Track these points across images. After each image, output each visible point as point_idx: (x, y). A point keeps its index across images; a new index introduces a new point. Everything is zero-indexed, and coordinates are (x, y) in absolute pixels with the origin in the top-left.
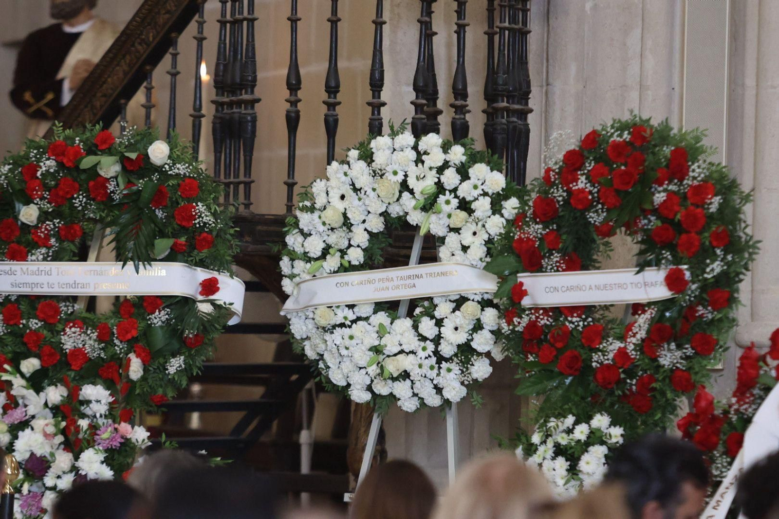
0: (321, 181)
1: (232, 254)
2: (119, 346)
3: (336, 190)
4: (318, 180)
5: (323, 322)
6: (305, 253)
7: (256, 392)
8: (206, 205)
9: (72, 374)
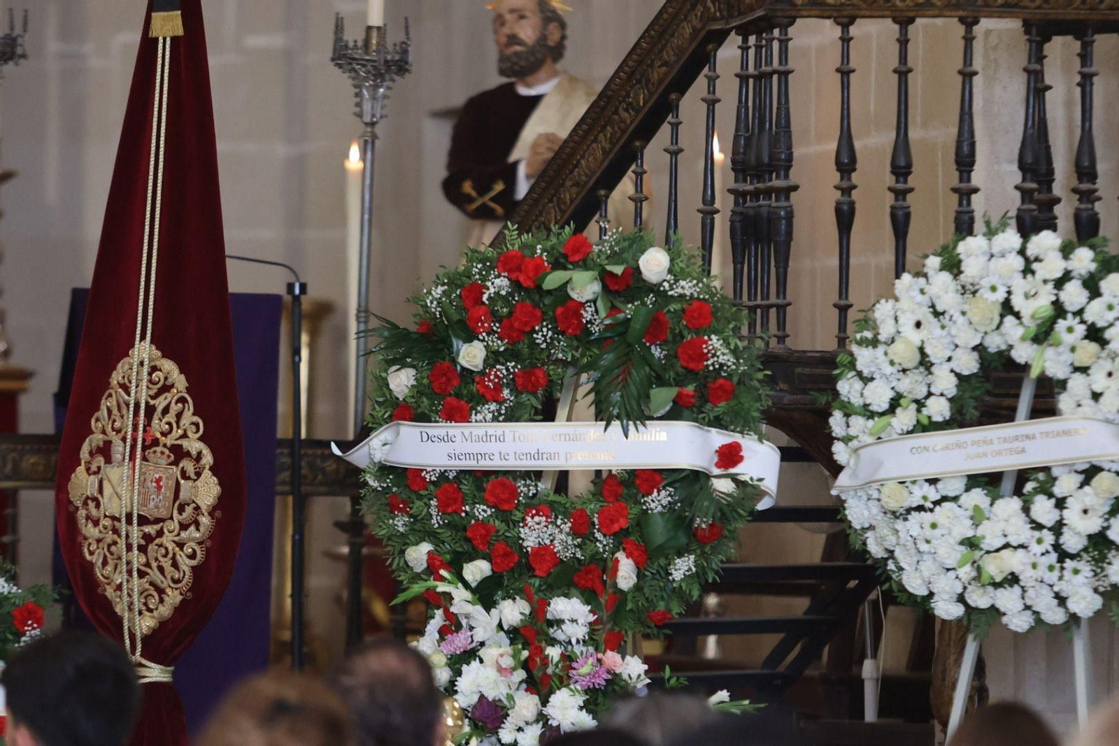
0: (887, 301)
1: (761, 408)
2: (602, 541)
3: (908, 315)
4: (883, 301)
5: (893, 505)
6: (866, 406)
7: (798, 606)
8: (724, 339)
9: (537, 582)
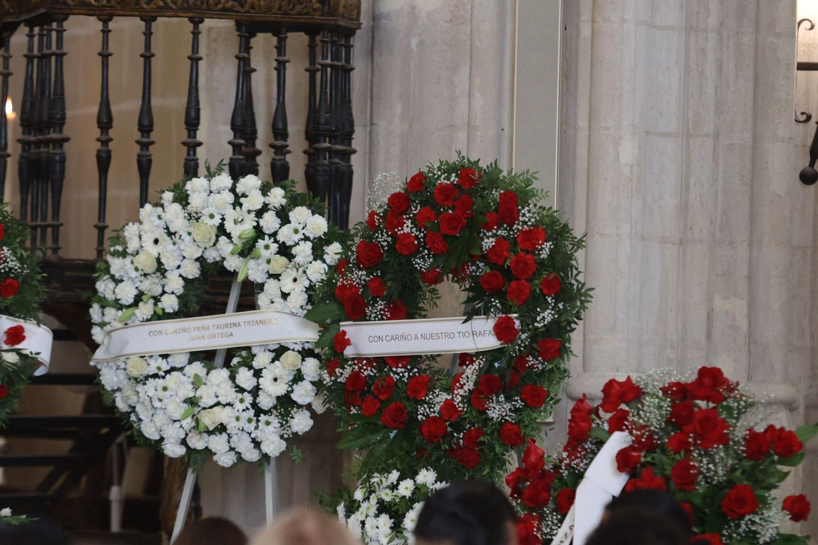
0: (133, 224)
1: (40, 301)
3: (149, 234)
4: (131, 224)
5: (135, 373)
6: (117, 300)
7: (64, 447)
8: (12, 250)
